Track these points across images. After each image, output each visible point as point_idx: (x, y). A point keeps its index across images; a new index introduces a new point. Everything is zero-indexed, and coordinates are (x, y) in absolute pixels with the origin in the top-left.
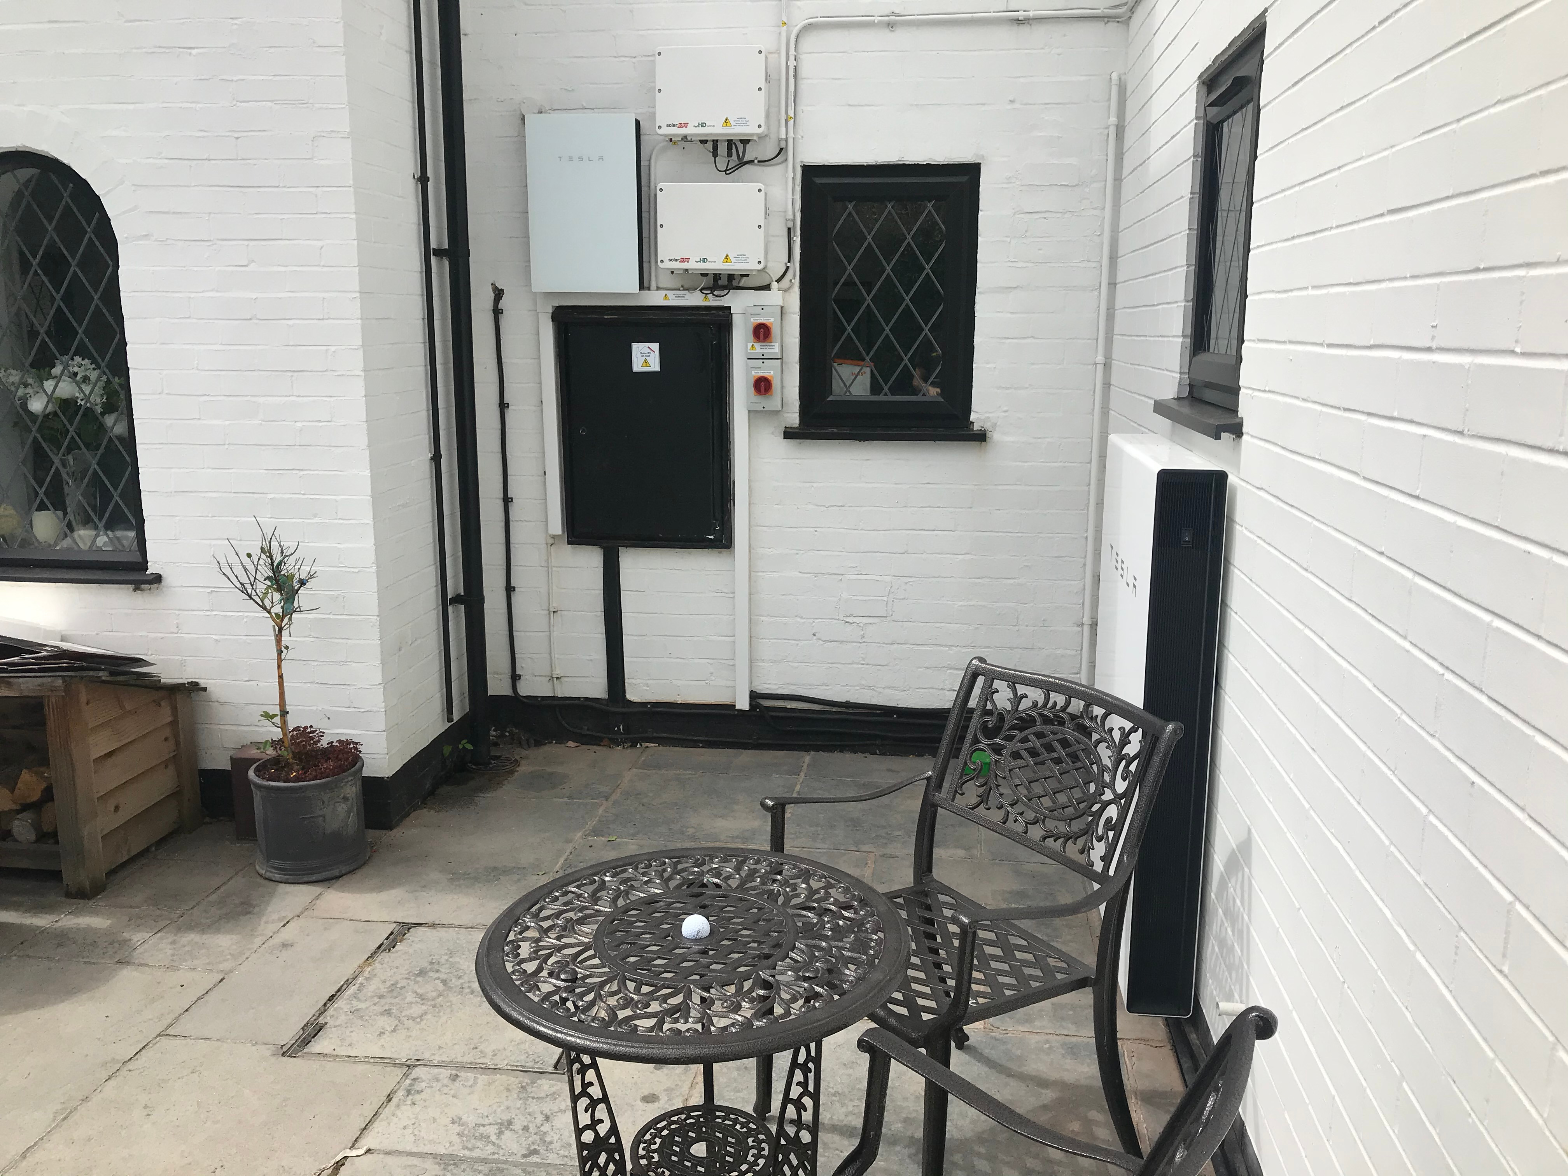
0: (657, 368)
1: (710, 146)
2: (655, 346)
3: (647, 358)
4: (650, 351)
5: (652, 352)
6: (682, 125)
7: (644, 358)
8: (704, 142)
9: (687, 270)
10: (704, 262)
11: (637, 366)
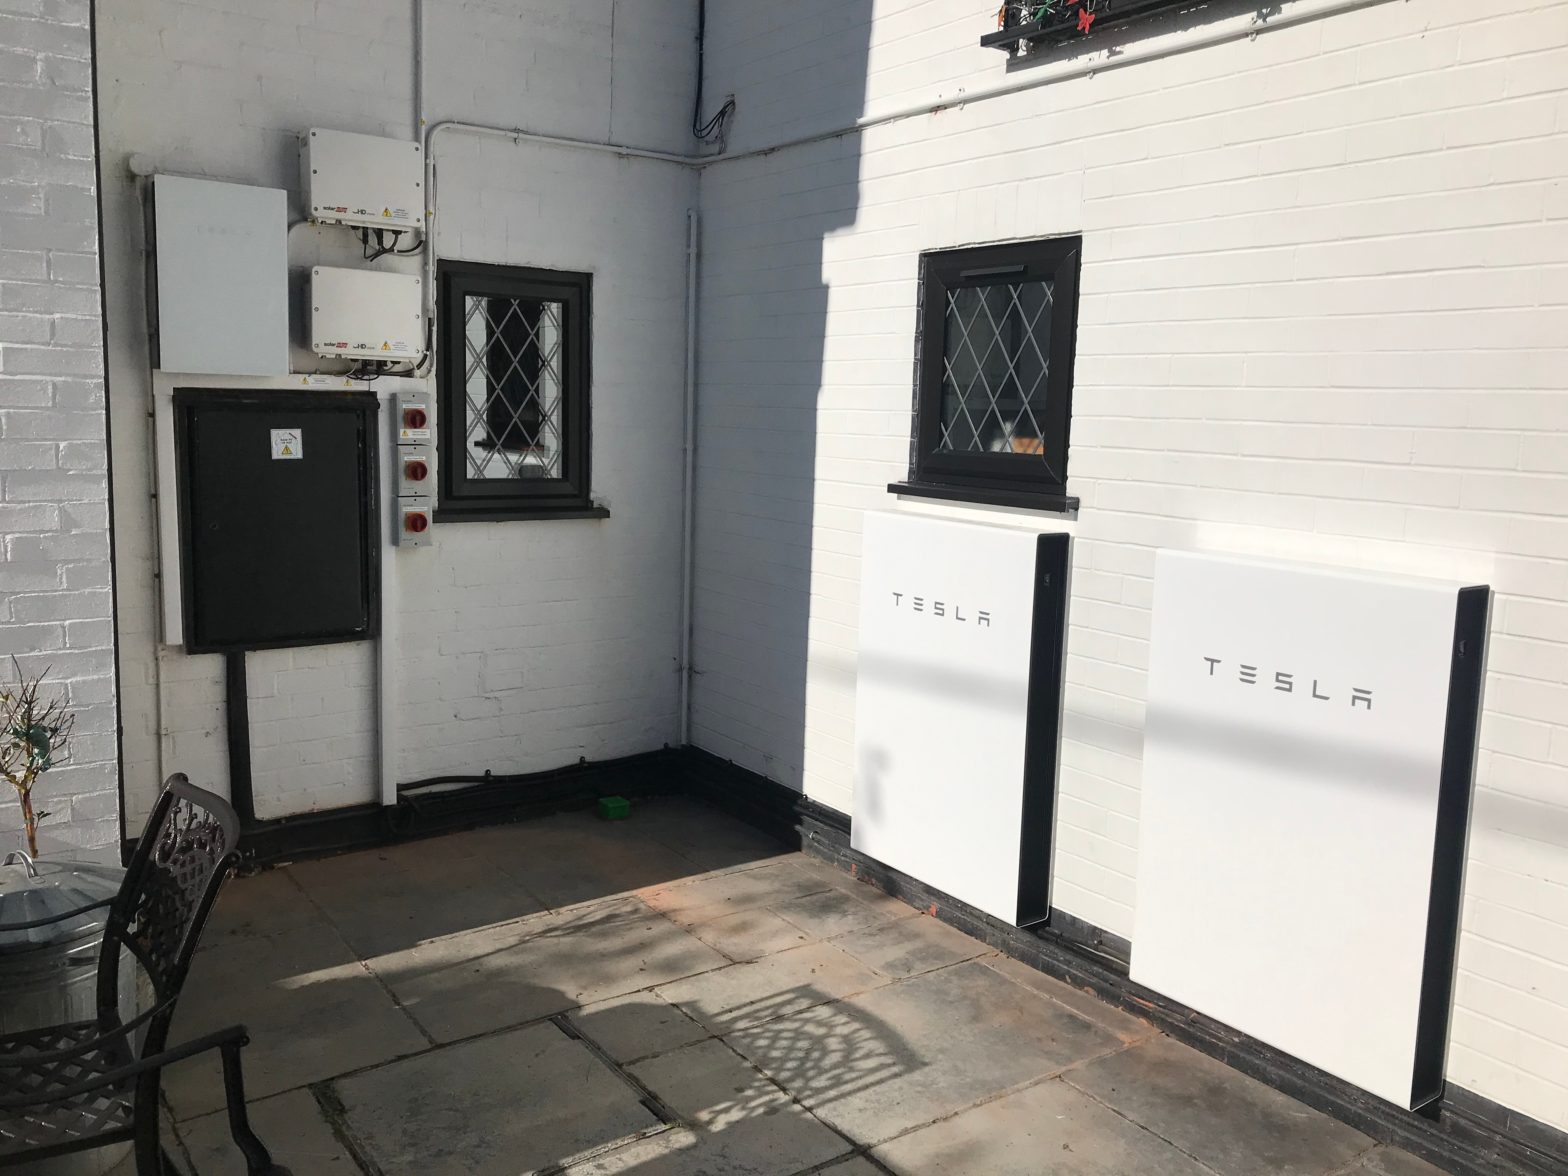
0: (300, 456)
1: (360, 233)
2: (298, 433)
3: (288, 445)
4: (291, 437)
5: (294, 439)
6: (339, 210)
7: (285, 445)
8: (354, 228)
9: (340, 355)
10: (362, 348)
11: (277, 453)
